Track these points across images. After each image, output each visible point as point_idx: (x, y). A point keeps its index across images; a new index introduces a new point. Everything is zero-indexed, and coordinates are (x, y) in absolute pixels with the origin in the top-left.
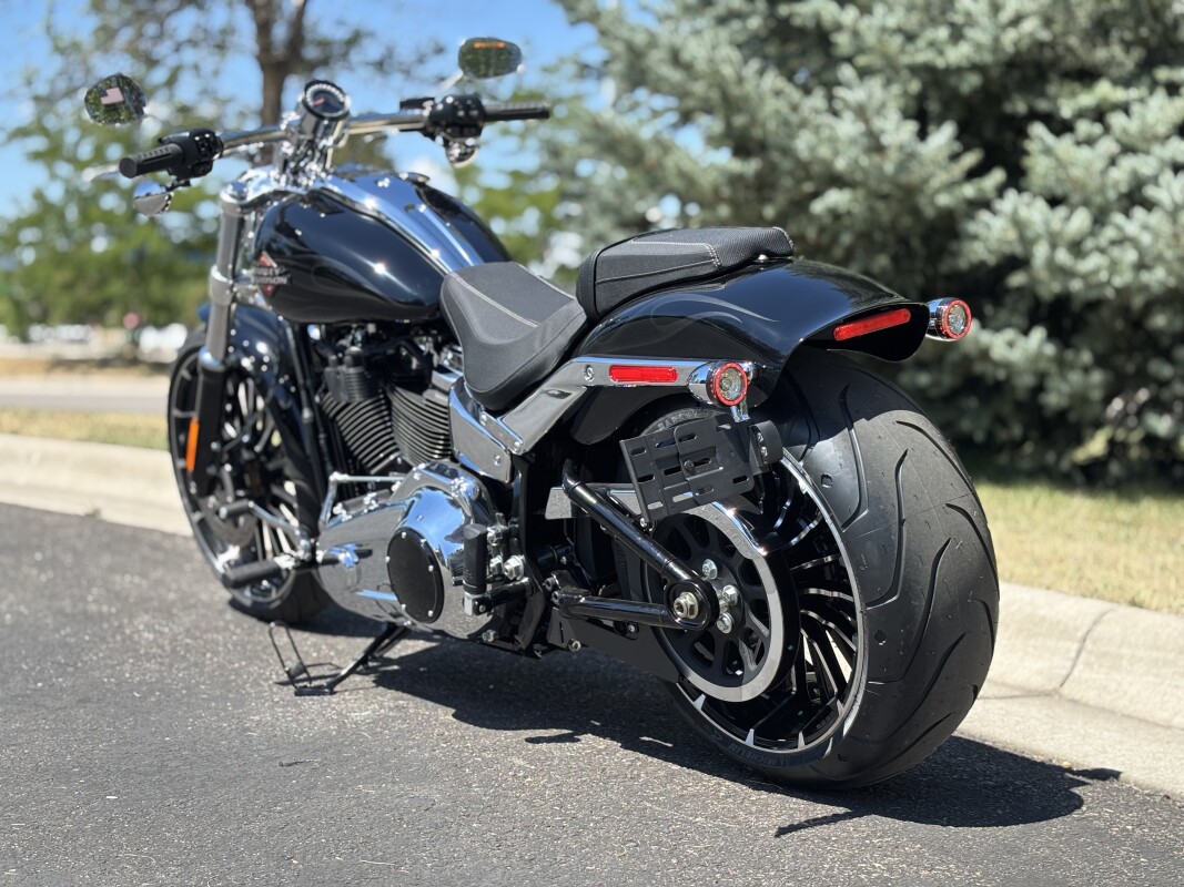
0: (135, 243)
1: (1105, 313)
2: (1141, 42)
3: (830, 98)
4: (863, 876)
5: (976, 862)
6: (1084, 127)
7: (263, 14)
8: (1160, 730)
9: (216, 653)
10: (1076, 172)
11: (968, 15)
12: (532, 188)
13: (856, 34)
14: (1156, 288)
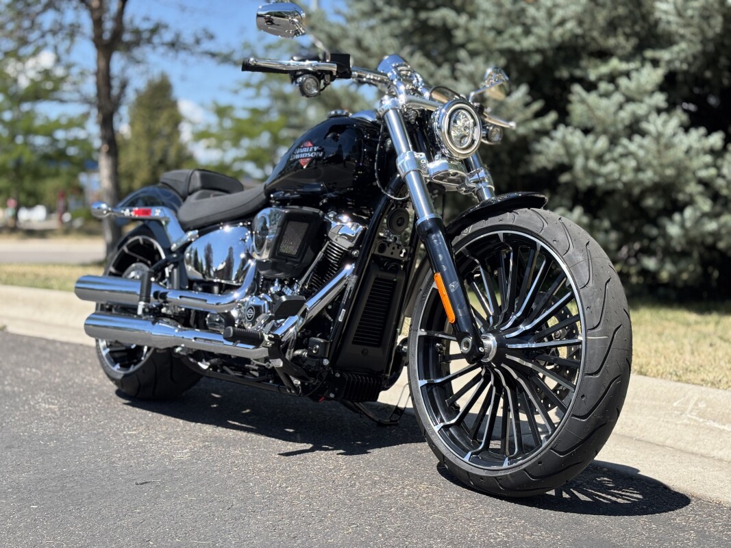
0: (15, 155)
1: (617, 197)
2: (636, 34)
3: (453, 70)
4: (492, 541)
5: (557, 530)
6: (604, 86)
7: (97, 14)
8: (658, 448)
9: (88, 416)
10: (600, 113)
11: (534, 19)
12: (266, 119)
13: (467, 30)
14: (648, 183)
